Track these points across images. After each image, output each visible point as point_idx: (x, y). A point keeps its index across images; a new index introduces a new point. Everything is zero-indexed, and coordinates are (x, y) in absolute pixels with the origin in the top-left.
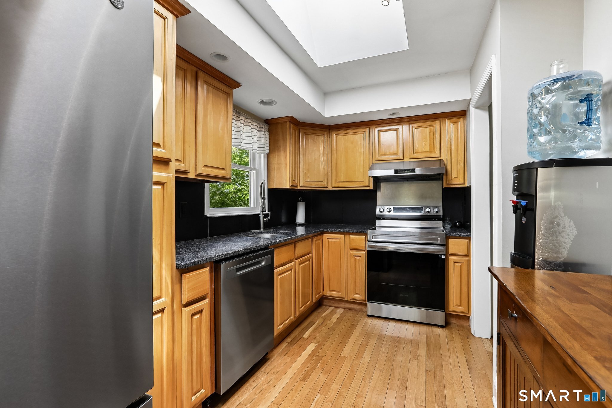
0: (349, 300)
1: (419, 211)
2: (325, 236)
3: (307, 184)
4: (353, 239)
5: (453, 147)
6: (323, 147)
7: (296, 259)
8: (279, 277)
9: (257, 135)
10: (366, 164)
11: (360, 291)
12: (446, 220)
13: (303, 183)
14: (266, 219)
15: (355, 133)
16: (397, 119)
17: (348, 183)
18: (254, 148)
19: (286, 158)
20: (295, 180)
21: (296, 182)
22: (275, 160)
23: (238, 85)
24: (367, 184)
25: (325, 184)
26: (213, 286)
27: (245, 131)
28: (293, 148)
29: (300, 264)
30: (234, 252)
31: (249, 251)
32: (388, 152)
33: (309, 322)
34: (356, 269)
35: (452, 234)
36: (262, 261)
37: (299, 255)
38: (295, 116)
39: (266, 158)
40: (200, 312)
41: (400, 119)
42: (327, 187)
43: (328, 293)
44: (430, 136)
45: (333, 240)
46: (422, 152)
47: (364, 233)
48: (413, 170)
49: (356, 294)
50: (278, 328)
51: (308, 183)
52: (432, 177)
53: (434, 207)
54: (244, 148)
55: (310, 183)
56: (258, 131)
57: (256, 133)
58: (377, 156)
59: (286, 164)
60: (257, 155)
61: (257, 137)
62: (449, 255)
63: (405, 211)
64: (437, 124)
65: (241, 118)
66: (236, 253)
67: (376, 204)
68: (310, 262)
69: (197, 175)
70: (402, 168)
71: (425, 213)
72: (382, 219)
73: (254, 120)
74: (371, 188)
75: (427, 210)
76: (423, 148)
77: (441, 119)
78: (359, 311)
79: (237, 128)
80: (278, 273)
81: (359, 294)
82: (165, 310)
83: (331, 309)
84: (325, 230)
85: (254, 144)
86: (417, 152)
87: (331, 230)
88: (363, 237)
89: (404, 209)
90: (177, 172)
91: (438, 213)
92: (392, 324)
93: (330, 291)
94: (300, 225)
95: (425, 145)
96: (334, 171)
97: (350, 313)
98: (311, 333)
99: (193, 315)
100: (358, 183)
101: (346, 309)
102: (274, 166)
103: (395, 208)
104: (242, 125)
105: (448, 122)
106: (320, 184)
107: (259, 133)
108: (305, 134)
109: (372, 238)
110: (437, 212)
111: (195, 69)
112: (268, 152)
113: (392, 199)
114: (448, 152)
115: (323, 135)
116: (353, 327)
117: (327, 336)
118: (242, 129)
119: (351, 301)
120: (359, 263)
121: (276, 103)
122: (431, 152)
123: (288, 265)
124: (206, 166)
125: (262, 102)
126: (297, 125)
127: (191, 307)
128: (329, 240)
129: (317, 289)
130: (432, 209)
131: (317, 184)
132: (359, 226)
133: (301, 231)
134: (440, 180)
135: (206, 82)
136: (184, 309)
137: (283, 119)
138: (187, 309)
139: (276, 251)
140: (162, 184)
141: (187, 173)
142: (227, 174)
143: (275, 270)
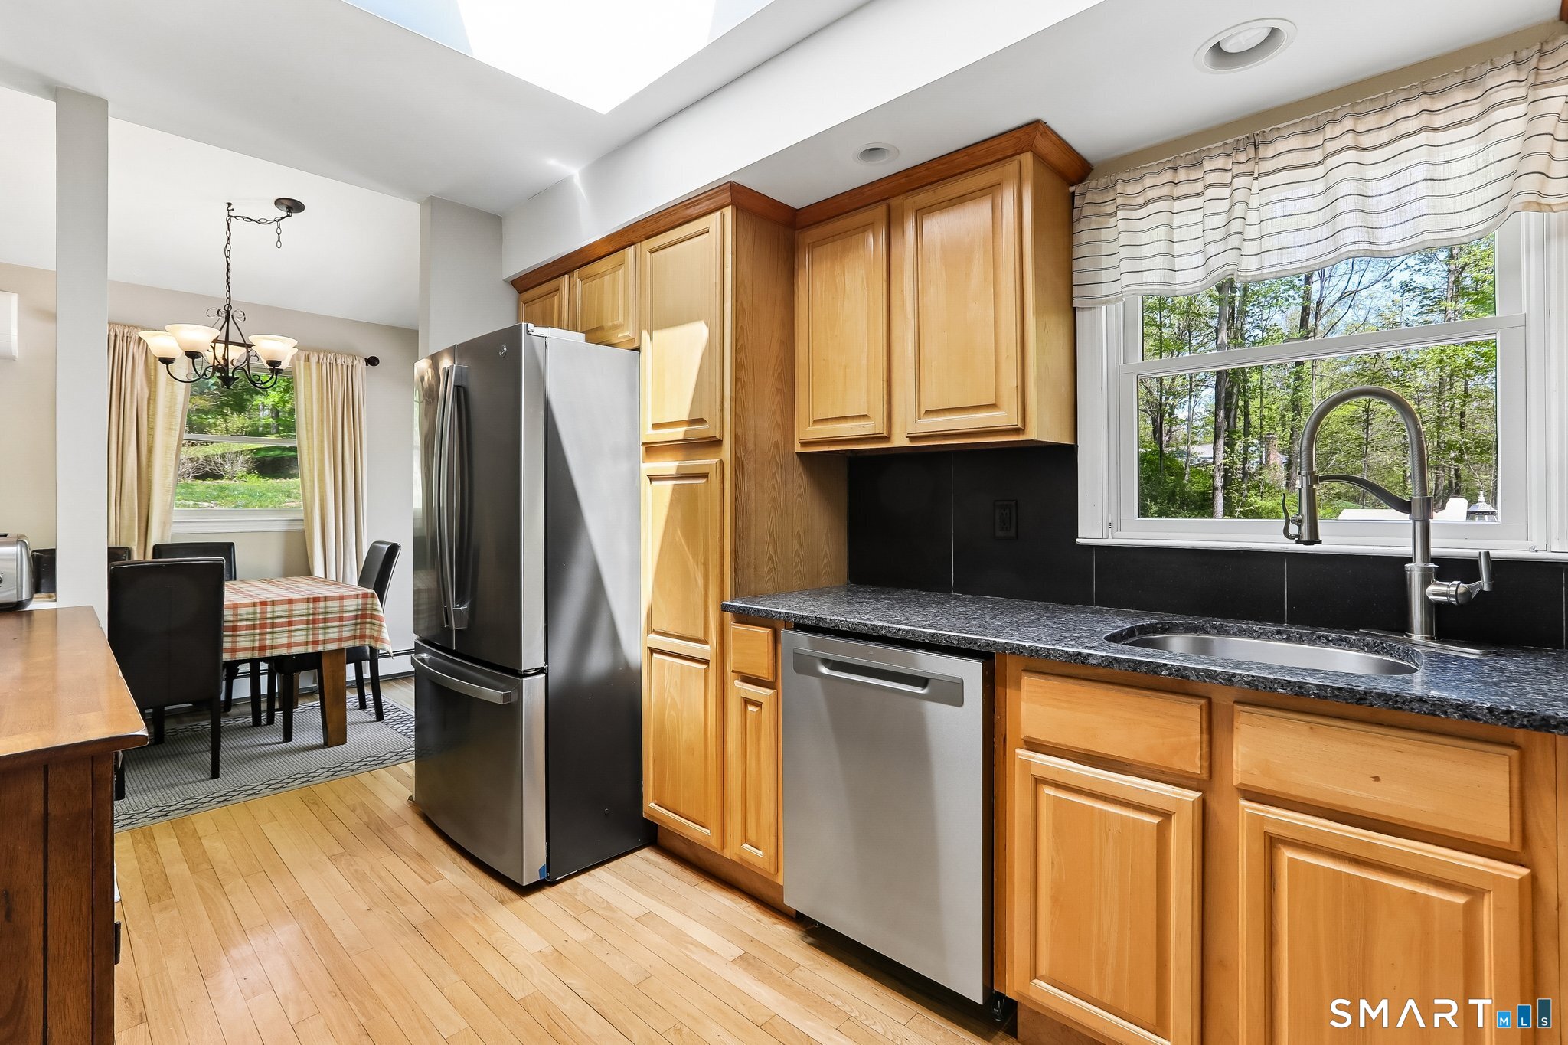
8: (1050, 791)
40: (758, 705)
69: (911, 439)
82: (710, 665)
99: (746, 701)
124: (930, 413)
127: (743, 686)
135: (923, 210)
138: (738, 684)
139: (1028, 681)
140: (705, 476)
141: (886, 439)
142: (1004, 416)
143: (1018, 751)
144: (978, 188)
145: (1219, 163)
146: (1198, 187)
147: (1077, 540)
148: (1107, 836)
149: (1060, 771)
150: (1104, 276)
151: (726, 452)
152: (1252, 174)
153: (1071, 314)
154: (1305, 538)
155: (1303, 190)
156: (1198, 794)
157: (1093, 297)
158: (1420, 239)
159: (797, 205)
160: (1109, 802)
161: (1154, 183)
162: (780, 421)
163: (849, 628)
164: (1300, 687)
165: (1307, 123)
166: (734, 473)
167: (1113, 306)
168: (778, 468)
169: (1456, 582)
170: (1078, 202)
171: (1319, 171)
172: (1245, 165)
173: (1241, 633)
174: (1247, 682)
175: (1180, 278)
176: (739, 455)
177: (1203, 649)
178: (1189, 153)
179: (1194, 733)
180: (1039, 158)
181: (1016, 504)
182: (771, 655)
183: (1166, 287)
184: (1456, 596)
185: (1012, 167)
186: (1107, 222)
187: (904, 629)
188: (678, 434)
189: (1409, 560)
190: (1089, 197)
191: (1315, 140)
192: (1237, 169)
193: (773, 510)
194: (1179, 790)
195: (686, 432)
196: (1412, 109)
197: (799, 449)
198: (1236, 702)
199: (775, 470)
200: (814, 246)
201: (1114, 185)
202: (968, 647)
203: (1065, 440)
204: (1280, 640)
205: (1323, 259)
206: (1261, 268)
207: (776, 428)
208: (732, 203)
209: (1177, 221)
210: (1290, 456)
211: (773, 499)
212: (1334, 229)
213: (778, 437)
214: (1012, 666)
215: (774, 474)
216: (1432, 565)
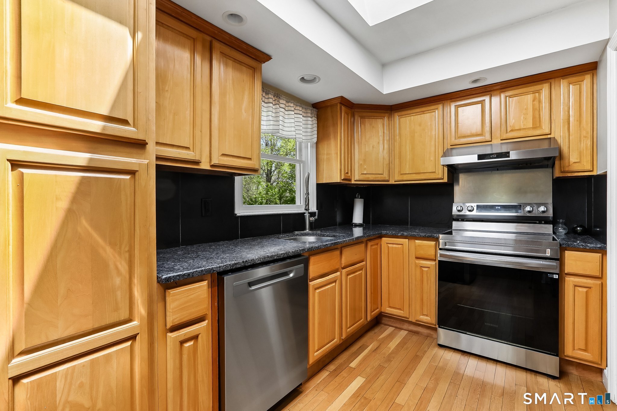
0: (414, 321)
1: (514, 211)
2: (385, 240)
3: (362, 177)
4: (419, 245)
5: (571, 119)
6: (383, 132)
7: (343, 268)
8: (318, 291)
9: (302, 121)
10: (438, 151)
11: (429, 311)
12: (559, 223)
13: (359, 177)
14: (312, 219)
15: (423, 113)
16: (483, 88)
17: (414, 175)
18: (298, 136)
19: (337, 147)
20: (347, 173)
21: (349, 174)
22: (325, 149)
23: (268, 58)
24: (440, 176)
25: (385, 177)
26: (216, 304)
27: (286, 117)
28: (344, 135)
29: (348, 275)
30: (246, 261)
31: (269, 259)
32: (468, 133)
33: (361, 345)
34: (423, 284)
35: (571, 244)
36: (291, 272)
37: (347, 264)
38: (347, 96)
39: (314, 149)
40: (195, 338)
41: (486, 87)
42: (389, 181)
43: (387, 310)
44: (533, 105)
45: (394, 246)
46: (520, 130)
47: (434, 237)
48: (507, 154)
49: (423, 315)
50: (315, 354)
51: (364, 176)
52: (535, 163)
53: (539, 205)
54: (286, 136)
55: (367, 176)
56: (303, 116)
57: (301, 118)
58: (453, 139)
59: (337, 153)
60: (303, 145)
61: (302, 123)
62: (565, 275)
63: (493, 211)
64: (545, 89)
65: (281, 101)
66: (249, 262)
67: (453, 201)
68: (363, 272)
69: (212, 166)
70: (489, 152)
71: (525, 213)
72: (460, 220)
73: (298, 104)
74: (445, 180)
75: (528, 208)
76: (522, 124)
77: (552, 81)
78: (428, 336)
79: (275, 113)
80: (316, 287)
81: (427, 315)
82: (137, 337)
83: (390, 330)
84: (384, 232)
85: (297, 132)
86: (512, 131)
87: (392, 233)
88: (433, 243)
89: (492, 208)
90: (158, 158)
91: (545, 213)
92: (473, 362)
93: (390, 307)
94: (357, 225)
95: (525, 119)
96: (397, 161)
97: (415, 338)
98: (360, 361)
99: (182, 342)
100: (427, 174)
101: (410, 331)
102: (324, 157)
103: (478, 207)
104: (283, 110)
105: (563, 83)
106: (379, 177)
107: (304, 119)
108: (361, 118)
109: (446, 245)
110: (543, 212)
111: (208, 38)
112: (315, 140)
113: (475, 195)
114: (564, 126)
115: (382, 118)
116: (416, 359)
117: (380, 369)
118: (281, 114)
119: (417, 322)
120: (427, 276)
121: (320, 79)
122: (534, 128)
123: (330, 276)
124: (223, 155)
125: (303, 79)
126: (350, 108)
127: (180, 333)
128: (390, 245)
129: (372, 303)
130: (535, 208)
131: (376, 177)
132: (430, 228)
133: (358, 232)
134: (549, 168)
135: (223, 54)
136: (169, 334)
137: (332, 101)
140: (131, 172)
141: (199, 164)
142: (254, 164)
143: (310, 283)
145: (272, 97)
156: (339, 273)
165: (286, 99)
184: (314, 220)
189: (305, 213)
191: (287, 104)
196: (300, 109)
216: (309, 214)
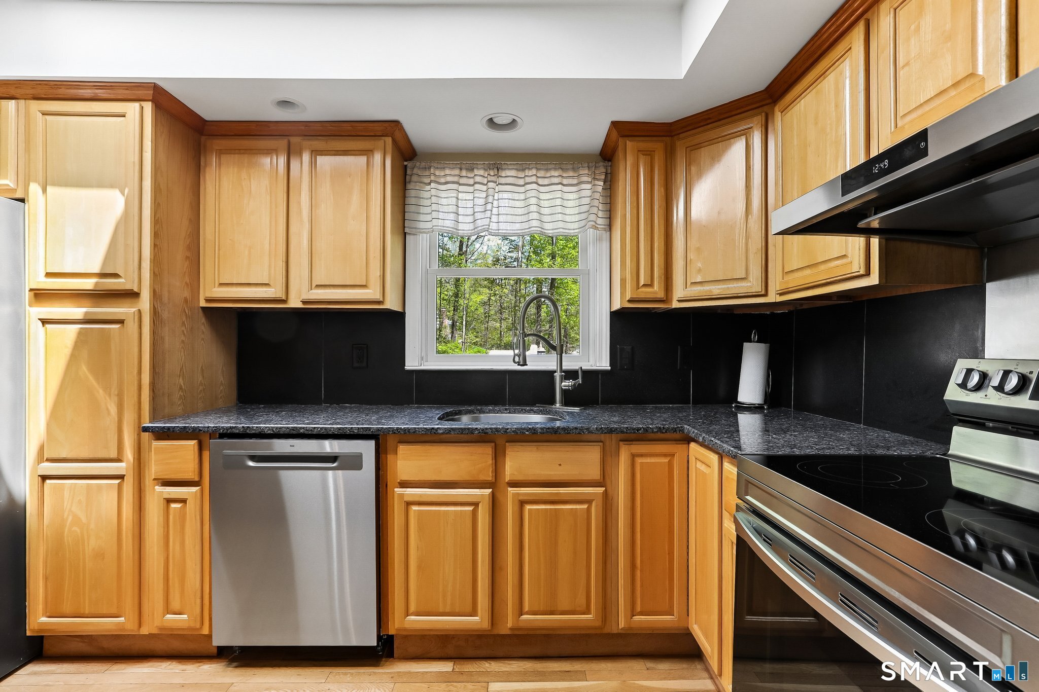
3: (696, 291)
7: (511, 485)
8: (415, 508)
13: (684, 290)
14: (568, 384)
17: (808, 271)
20: (648, 286)
21: (655, 288)
24: (856, 267)
29: (523, 502)
37: (523, 478)
40: (184, 501)
42: (764, 295)
43: (694, 630)
45: (702, 467)
50: (409, 617)
51: (698, 287)
55: (707, 287)
58: (890, 129)
68: (593, 509)
69: (304, 303)
74: (875, 279)
80: (409, 499)
82: (125, 479)
99: (169, 501)
100: (832, 265)
106: (736, 287)
108: (691, 150)
115: (745, 131)
121: (522, 121)
124: (319, 286)
127: (165, 489)
128: (698, 465)
131: (726, 290)
135: (317, 152)
138: (159, 489)
139: (402, 449)
140: (121, 322)
141: (284, 301)
142: (371, 293)
143: (396, 489)
144: (358, 149)
145: (481, 172)
146: (471, 181)
147: (405, 367)
148: (447, 523)
149: (421, 495)
150: (422, 217)
151: (145, 302)
152: (496, 182)
153: (403, 236)
154: (521, 363)
155: (516, 196)
156: (491, 490)
157: (416, 228)
158: (558, 230)
159: (207, 118)
160: (448, 505)
161: (450, 173)
162: (188, 281)
163: (273, 431)
164: (534, 430)
165: (519, 165)
166: (152, 321)
167: (425, 235)
168: (186, 318)
169: (571, 380)
170: (409, 172)
171: (522, 189)
172: (493, 177)
173: (490, 412)
174: (513, 431)
175: (461, 226)
176: (156, 307)
177: (476, 420)
178: (468, 162)
179: (490, 461)
180: (394, 141)
181: (367, 346)
182: (197, 461)
183: (455, 230)
184: (571, 386)
185: (380, 143)
186: (425, 188)
187: (319, 427)
188: (88, 284)
189: (555, 372)
190: (415, 171)
191: (521, 174)
192: (490, 178)
193: (182, 350)
194: (482, 490)
195: (97, 284)
196: (556, 174)
197: (203, 304)
198: (507, 442)
199: (184, 319)
200: (220, 152)
201: (430, 168)
202: (365, 433)
203: (399, 309)
204: (506, 413)
205: (524, 231)
206: (498, 230)
207: (185, 287)
208: (153, 101)
209: (461, 196)
210: (453, 321)
211: (183, 342)
212: (528, 218)
213: (187, 294)
214: (391, 441)
215: (183, 323)
216: (563, 374)
